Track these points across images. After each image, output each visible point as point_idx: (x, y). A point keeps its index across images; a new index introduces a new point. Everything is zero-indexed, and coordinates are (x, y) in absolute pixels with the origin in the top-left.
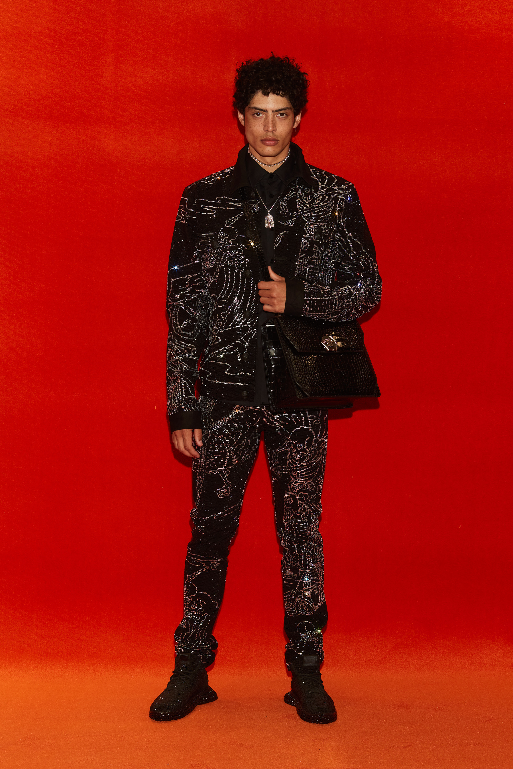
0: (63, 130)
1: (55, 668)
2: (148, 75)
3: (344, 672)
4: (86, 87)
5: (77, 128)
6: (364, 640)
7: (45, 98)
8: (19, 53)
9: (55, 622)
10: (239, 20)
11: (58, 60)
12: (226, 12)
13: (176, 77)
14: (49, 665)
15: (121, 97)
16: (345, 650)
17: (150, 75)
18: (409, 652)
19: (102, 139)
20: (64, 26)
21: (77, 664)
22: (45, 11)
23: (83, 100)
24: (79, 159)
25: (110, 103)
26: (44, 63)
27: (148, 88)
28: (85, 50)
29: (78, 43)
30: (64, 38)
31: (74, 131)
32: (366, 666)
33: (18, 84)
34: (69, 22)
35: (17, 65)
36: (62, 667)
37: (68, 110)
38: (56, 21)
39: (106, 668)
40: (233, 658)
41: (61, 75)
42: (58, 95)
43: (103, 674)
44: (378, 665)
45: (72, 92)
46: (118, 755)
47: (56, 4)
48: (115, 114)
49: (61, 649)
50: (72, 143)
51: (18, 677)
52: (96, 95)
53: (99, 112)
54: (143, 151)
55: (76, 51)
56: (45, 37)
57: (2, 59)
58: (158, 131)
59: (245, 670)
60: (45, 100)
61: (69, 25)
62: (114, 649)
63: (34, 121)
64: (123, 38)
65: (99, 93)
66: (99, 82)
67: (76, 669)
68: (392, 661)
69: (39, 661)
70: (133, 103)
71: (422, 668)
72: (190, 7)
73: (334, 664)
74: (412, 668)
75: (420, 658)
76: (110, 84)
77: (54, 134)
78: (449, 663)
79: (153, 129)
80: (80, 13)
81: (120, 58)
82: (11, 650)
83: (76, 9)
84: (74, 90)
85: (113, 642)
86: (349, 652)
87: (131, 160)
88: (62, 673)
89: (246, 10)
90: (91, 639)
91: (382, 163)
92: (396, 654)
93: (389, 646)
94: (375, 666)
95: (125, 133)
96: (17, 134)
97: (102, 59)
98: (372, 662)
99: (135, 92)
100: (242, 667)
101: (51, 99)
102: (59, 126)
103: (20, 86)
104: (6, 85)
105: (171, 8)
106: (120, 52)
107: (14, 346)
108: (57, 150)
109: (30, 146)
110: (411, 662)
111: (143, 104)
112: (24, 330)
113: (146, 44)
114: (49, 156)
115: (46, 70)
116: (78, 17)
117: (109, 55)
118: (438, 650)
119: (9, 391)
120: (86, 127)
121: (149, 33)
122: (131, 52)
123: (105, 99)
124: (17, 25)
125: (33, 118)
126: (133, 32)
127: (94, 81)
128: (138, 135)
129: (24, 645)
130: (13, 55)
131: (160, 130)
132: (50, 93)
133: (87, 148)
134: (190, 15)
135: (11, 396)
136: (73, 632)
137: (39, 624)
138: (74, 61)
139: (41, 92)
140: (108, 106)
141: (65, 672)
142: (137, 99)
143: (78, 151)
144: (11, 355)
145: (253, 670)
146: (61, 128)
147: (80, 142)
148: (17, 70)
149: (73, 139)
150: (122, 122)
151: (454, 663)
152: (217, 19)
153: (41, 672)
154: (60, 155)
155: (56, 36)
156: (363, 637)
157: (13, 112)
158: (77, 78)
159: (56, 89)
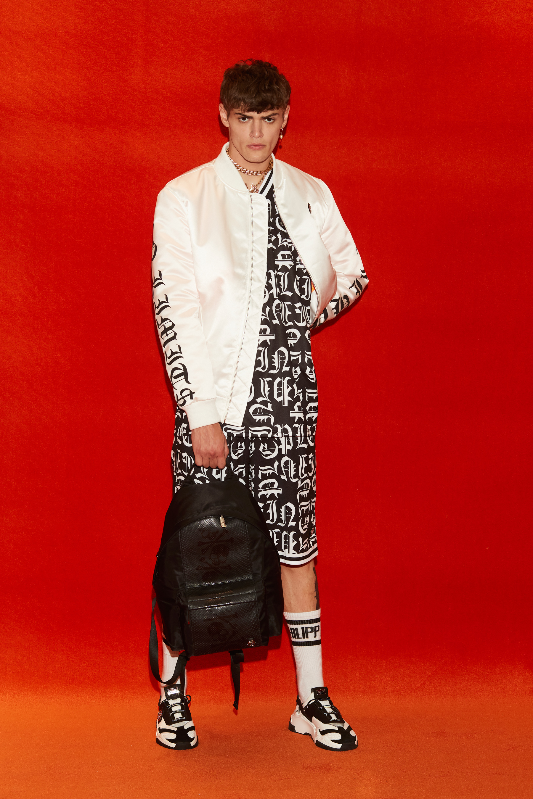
0: (90, 134)
2: (178, 77)
4: (114, 89)
5: (104, 132)
6: (402, 665)
7: (71, 100)
8: (44, 54)
9: (82, 647)
10: (273, 19)
11: (85, 61)
12: (258, 11)
13: (207, 78)
14: (75, 692)
15: (150, 99)
16: (382, 676)
17: (180, 77)
18: (446, 678)
19: (130, 143)
20: (91, 25)
21: (104, 690)
22: (70, 10)
23: (110, 103)
24: (106, 164)
25: (139, 106)
26: (70, 64)
27: (178, 90)
28: (113, 50)
29: (105, 43)
30: (91, 38)
31: (101, 135)
32: (405, 693)
33: (43, 85)
34: (95, 22)
35: (42, 66)
36: (89, 693)
37: (94, 113)
38: (82, 21)
39: (134, 695)
40: (266, 684)
41: (87, 76)
42: (85, 98)
43: (132, 701)
44: (417, 692)
45: (99, 94)
48: (143, 117)
49: (87, 675)
50: (99, 147)
51: (43, 704)
52: (124, 97)
53: (127, 115)
54: (173, 156)
55: (103, 52)
56: (71, 37)
57: (27, 60)
58: (188, 134)
60: (71, 102)
61: (96, 24)
63: (60, 124)
64: (152, 38)
65: (127, 95)
66: (127, 84)
67: (103, 696)
68: (431, 687)
69: (65, 688)
70: (162, 106)
71: (457, 694)
72: (222, 5)
73: (371, 691)
74: (449, 695)
75: (455, 684)
76: (138, 86)
77: (81, 137)
78: (479, 690)
79: (184, 132)
80: (108, 13)
81: (149, 59)
82: (36, 676)
83: (104, 8)
84: (101, 92)
86: (387, 678)
88: (88, 700)
89: (280, 9)
90: (119, 664)
92: (435, 680)
93: (428, 671)
94: (414, 692)
95: (154, 137)
96: (42, 138)
97: (130, 60)
98: (410, 688)
99: (165, 94)
100: (275, 693)
101: (78, 101)
102: (85, 130)
103: (45, 87)
104: (30, 87)
105: (202, 7)
106: (149, 53)
107: (39, 361)
108: (83, 154)
109: (56, 150)
110: (448, 689)
111: (173, 107)
112: (49, 344)
113: (176, 44)
114: (75, 161)
115: (72, 71)
116: (105, 16)
117: (138, 56)
118: (470, 676)
119: (33, 407)
120: (114, 131)
121: (179, 33)
122: (160, 53)
123: (133, 101)
124: (42, 25)
125: (58, 121)
126: (162, 32)
127: (122, 83)
128: (167, 139)
129: (49, 671)
130: (38, 56)
131: (190, 133)
132: (76, 96)
133: (114, 153)
134: (221, 15)
135: (35, 412)
136: (100, 658)
137: (64, 649)
138: (101, 62)
139: (67, 94)
140: (137, 109)
141: (91, 699)
142: (167, 102)
143: (106, 156)
144: (36, 370)
145: (287, 697)
146: (88, 132)
147: (108, 146)
148: (42, 71)
149: (100, 143)
150: (151, 125)
151: (483, 690)
152: (249, 18)
153: (67, 698)
154: (87, 159)
155: (82, 36)
156: (401, 663)
157: (38, 115)
158: (105, 79)
159: (83, 91)
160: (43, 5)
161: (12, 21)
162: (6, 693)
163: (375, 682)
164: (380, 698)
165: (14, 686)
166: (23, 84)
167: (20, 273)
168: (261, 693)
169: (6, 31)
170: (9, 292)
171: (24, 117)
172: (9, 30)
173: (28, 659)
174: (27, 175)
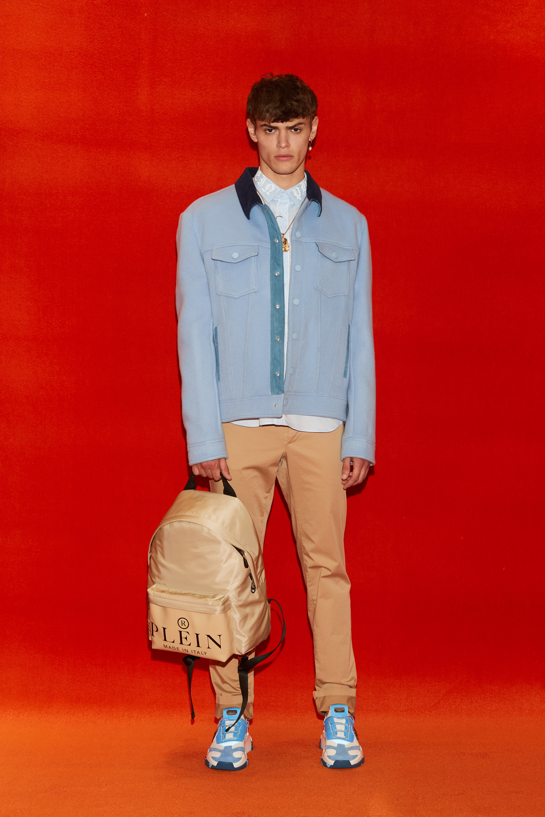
0: (95, 156)
1: (87, 714)
2: (186, 97)
3: (395, 718)
4: (121, 109)
5: (110, 153)
6: (416, 685)
7: (77, 121)
8: (49, 74)
9: (88, 666)
10: (283, 38)
11: (91, 81)
12: (268, 29)
13: (216, 98)
14: (81, 711)
15: (158, 120)
16: (396, 695)
17: (188, 97)
18: (462, 698)
19: (137, 165)
20: (97, 44)
21: (111, 709)
22: (76, 29)
23: (117, 124)
24: (113, 186)
25: (146, 127)
26: (75, 84)
27: (187, 111)
28: (119, 70)
29: (111, 62)
30: (97, 57)
31: (107, 156)
32: (419, 712)
33: (48, 106)
34: (101, 40)
35: (47, 86)
36: (95, 712)
37: (100, 134)
38: (88, 40)
39: (141, 714)
40: (277, 703)
41: (93, 97)
42: (91, 118)
43: (139, 720)
44: (431, 711)
45: (105, 115)
46: (154, 803)
47: (89, 21)
48: (151, 138)
49: (93, 695)
50: (105, 169)
51: (48, 723)
52: (130, 118)
53: (134, 136)
54: (181, 178)
55: (109, 71)
56: (76, 56)
57: (31, 80)
58: (197, 156)
59: (290, 716)
60: (76, 123)
61: (102, 43)
62: (151, 694)
63: (65, 145)
64: (160, 57)
65: (134, 116)
66: (134, 104)
67: (110, 714)
68: (446, 706)
69: (71, 707)
70: (170, 127)
71: (472, 713)
72: (231, 24)
73: (384, 709)
74: (464, 714)
75: (470, 704)
76: (145, 106)
77: (87, 159)
78: (494, 709)
79: (192, 154)
80: (114, 31)
81: (156, 79)
82: (41, 695)
83: (110, 27)
84: (107, 112)
85: (149, 687)
86: (400, 697)
87: (168, 188)
88: (94, 719)
89: (290, 28)
90: (126, 684)
91: (436, 190)
92: (450, 700)
93: (443, 691)
94: (429, 711)
95: (162, 159)
96: (47, 159)
97: (137, 80)
98: (425, 707)
99: (173, 115)
100: (286, 712)
101: (83, 122)
102: (91, 151)
103: (50, 108)
104: (35, 107)
105: (211, 25)
106: (157, 72)
107: (44, 385)
108: (89, 176)
109: (61, 172)
110: (463, 708)
111: (181, 128)
112: (54, 368)
113: (184, 64)
114: (81, 183)
115: (77, 91)
116: (112, 35)
117: (145, 76)
118: (485, 695)
119: (38, 430)
120: (121, 152)
121: (188, 52)
122: (168, 72)
123: (140, 122)
124: (47, 44)
125: (63, 142)
126: (170, 51)
127: (129, 103)
128: (175, 160)
129: (54, 690)
130: (43, 76)
131: (199, 155)
132: (81, 117)
133: (121, 175)
134: (231, 33)
135: (40, 435)
136: (106, 677)
137: (70, 668)
138: (107, 82)
139: (72, 115)
140: (144, 130)
141: (98, 719)
142: (175, 123)
143: (112, 178)
144: (41, 394)
145: (298, 716)
146: (94, 154)
147: (114, 168)
148: (46, 91)
149: (106, 165)
150: (158, 147)
151: (499, 708)
152: (259, 37)
153: (73, 717)
154: (92, 182)
155: (88, 55)
156: (415, 682)
157: (43, 136)
158: (111, 99)
159: (89, 111)
160: (48, 24)
161: (16, 40)
162: (10, 712)
163: (389, 701)
164: (394, 717)
165: (19, 705)
166: (27, 104)
167: (24, 298)
168: (271, 712)
169: (10, 50)
170: (13, 317)
171: (28, 138)
172: (13, 49)
173: (32, 678)
174: (31, 197)
